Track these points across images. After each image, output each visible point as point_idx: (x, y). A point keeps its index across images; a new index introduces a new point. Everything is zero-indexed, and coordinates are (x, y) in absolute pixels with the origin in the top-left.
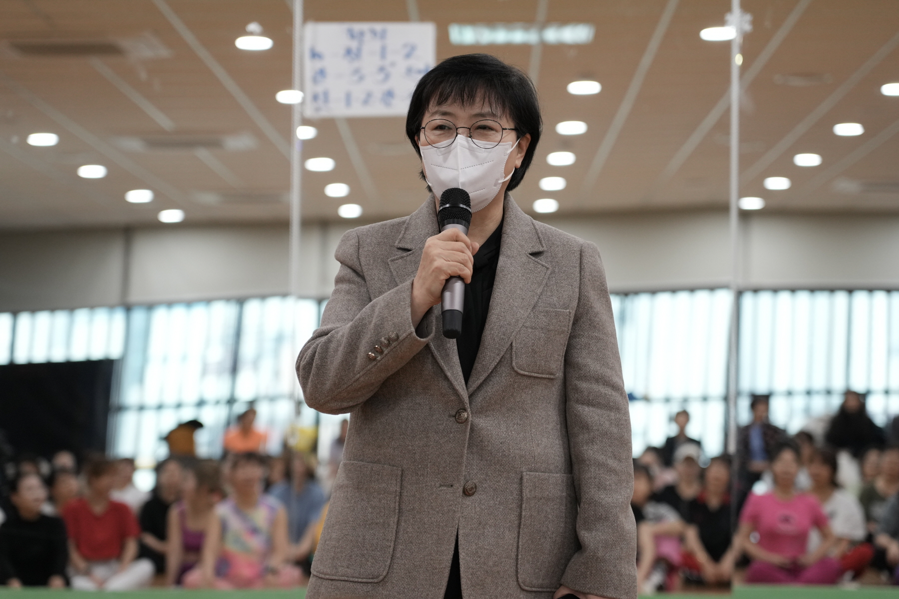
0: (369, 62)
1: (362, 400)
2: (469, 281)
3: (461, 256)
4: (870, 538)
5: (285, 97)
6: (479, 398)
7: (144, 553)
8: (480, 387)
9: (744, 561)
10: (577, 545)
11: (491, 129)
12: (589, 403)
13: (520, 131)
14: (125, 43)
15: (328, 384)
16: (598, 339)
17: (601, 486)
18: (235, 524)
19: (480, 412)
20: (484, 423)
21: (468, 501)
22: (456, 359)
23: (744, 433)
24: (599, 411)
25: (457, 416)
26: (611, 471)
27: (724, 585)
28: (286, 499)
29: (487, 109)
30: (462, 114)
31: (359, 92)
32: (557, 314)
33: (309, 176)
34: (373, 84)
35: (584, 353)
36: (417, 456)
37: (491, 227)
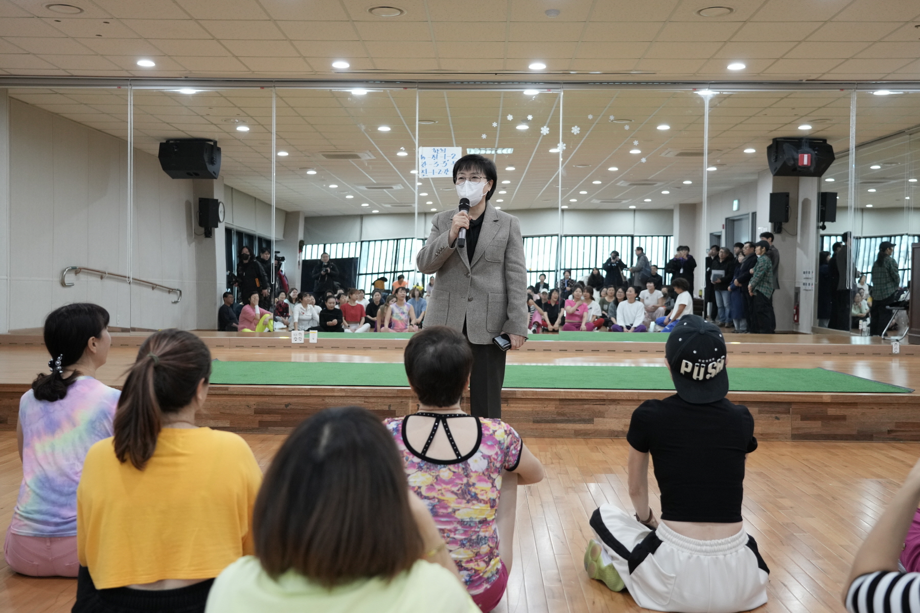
0: (440, 160)
1: (438, 268)
2: (468, 228)
3: (464, 220)
4: (603, 316)
5: (413, 172)
6: (474, 269)
7: (367, 321)
8: (474, 265)
9: (562, 323)
10: (507, 318)
11: (477, 178)
12: (512, 271)
13: (488, 179)
14: (360, 154)
15: (424, 265)
16: (515, 249)
17: (515, 298)
18: (396, 310)
19: (474, 274)
20: (475, 277)
21: (470, 303)
22: (466, 256)
23: (562, 282)
24: (515, 273)
25: (467, 275)
26: (518, 293)
27: (555, 331)
28: (413, 304)
29: (475, 171)
30: (468, 174)
31: (437, 170)
32: (501, 241)
33: (420, 198)
34: (442, 167)
35: (511, 254)
36: (454, 288)
37: (480, 212)
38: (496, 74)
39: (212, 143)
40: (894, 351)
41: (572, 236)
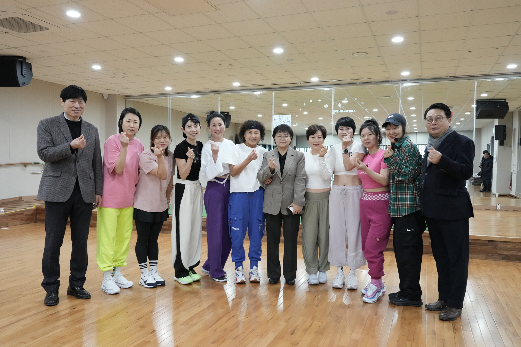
8: (284, 178)
19: (284, 182)
22: (280, 174)
25: (280, 183)
29: (286, 133)
30: (283, 134)
38: (301, 83)
39: (226, 113)
40: (497, 209)
41: (422, 145)
